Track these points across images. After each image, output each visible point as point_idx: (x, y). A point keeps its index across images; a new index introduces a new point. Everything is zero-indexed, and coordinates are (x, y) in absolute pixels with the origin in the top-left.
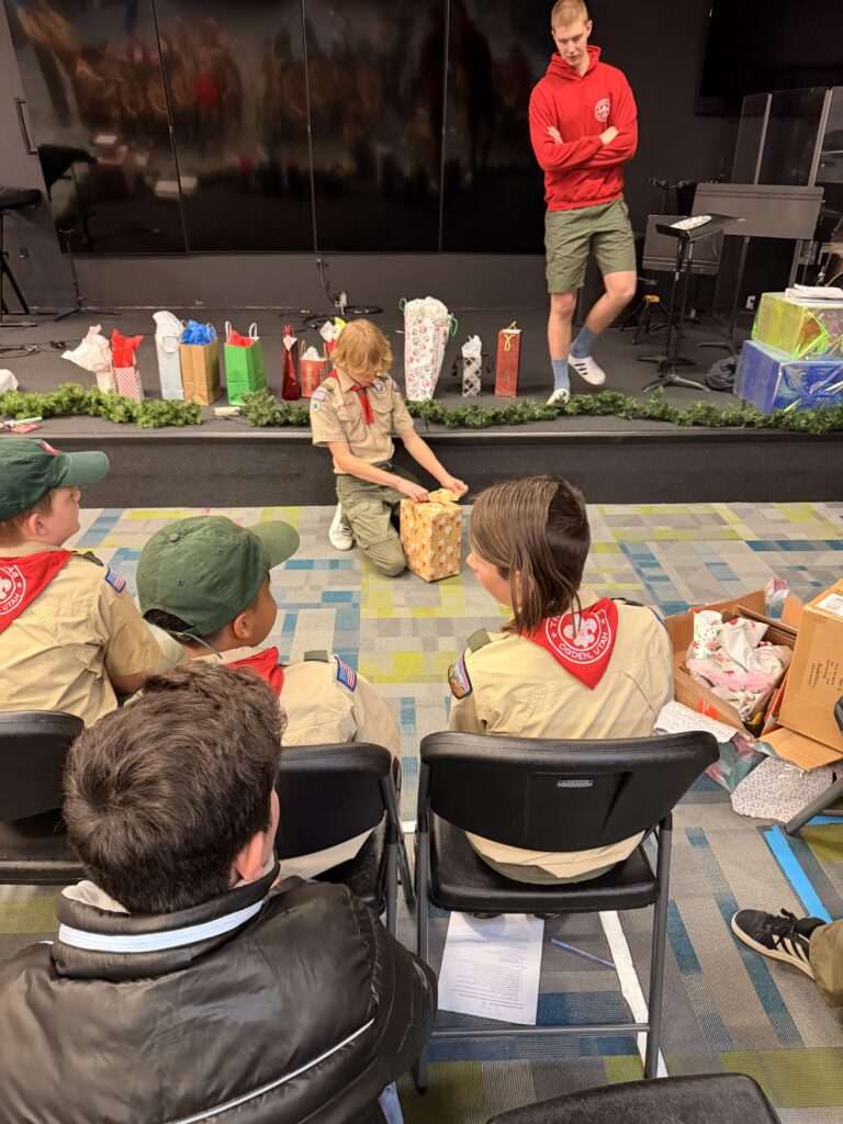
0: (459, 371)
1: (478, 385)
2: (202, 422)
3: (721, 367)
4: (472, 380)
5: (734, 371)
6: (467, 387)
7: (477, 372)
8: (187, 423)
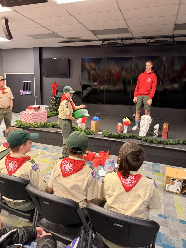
0: (153, 131)
1: (157, 135)
2: (94, 135)
4: (156, 133)
6: (154, 135)
7: (157, 132)
8: (91, 134)
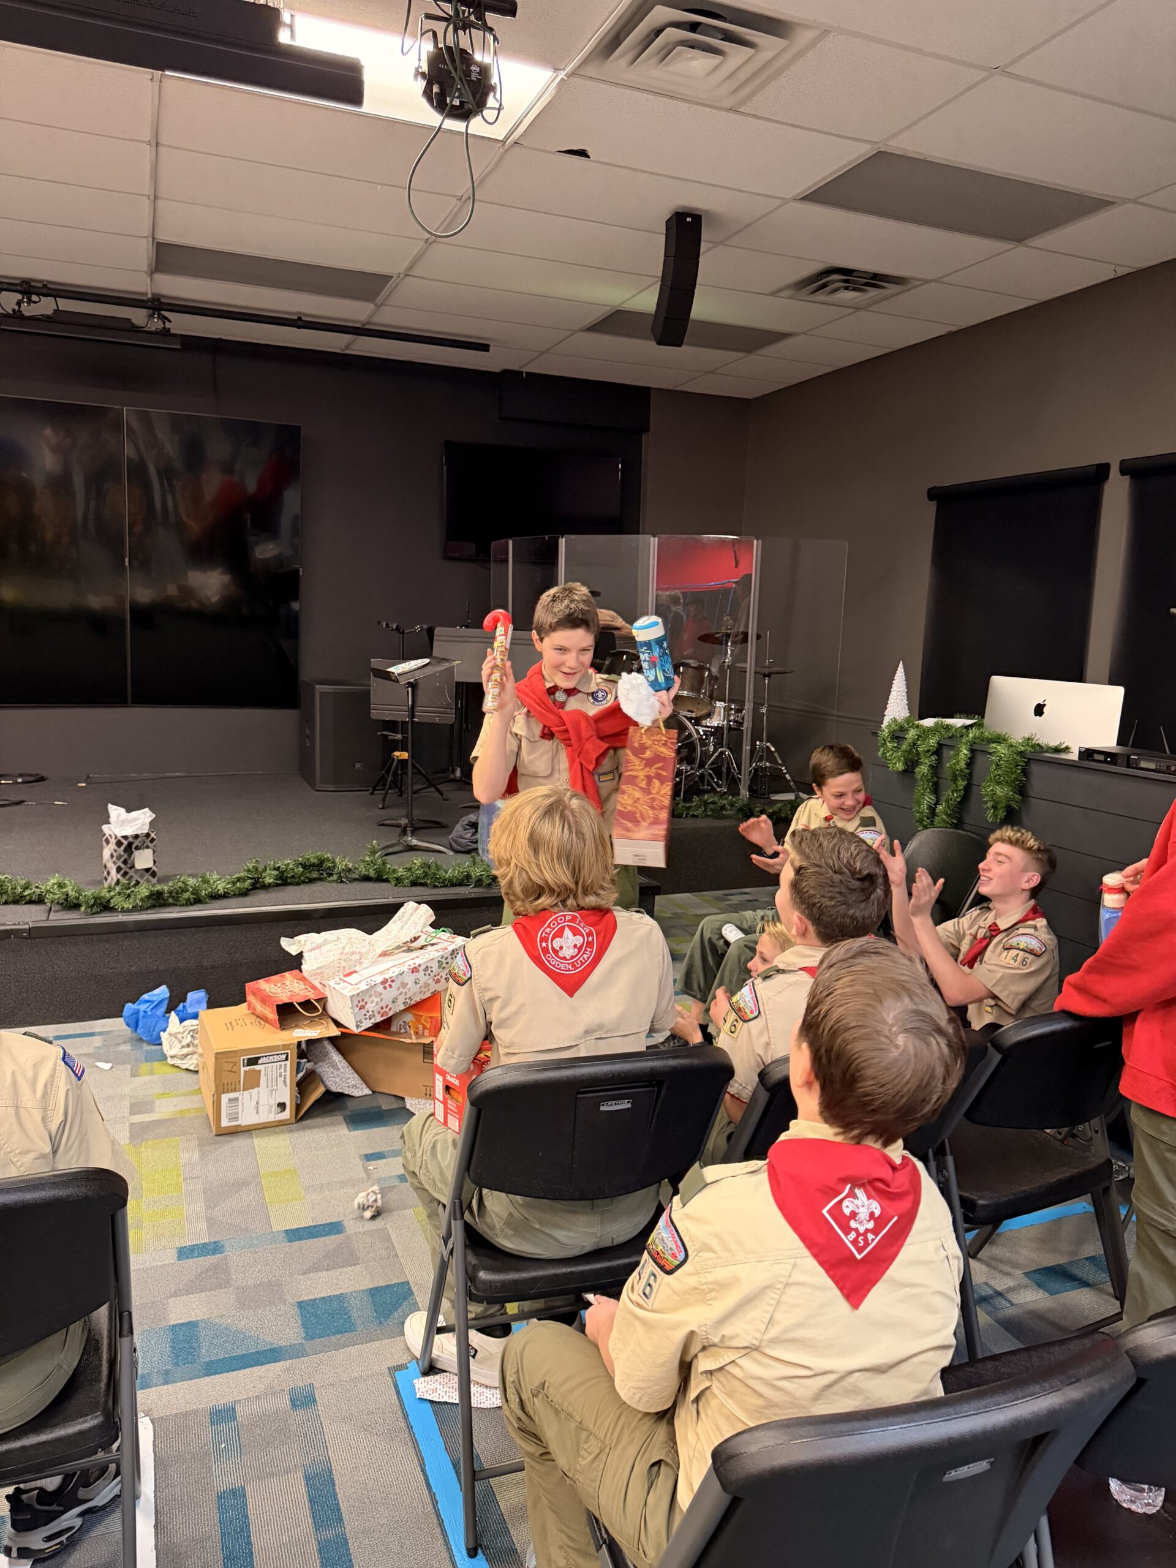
3: (462, 826)
5: (476, 828)
